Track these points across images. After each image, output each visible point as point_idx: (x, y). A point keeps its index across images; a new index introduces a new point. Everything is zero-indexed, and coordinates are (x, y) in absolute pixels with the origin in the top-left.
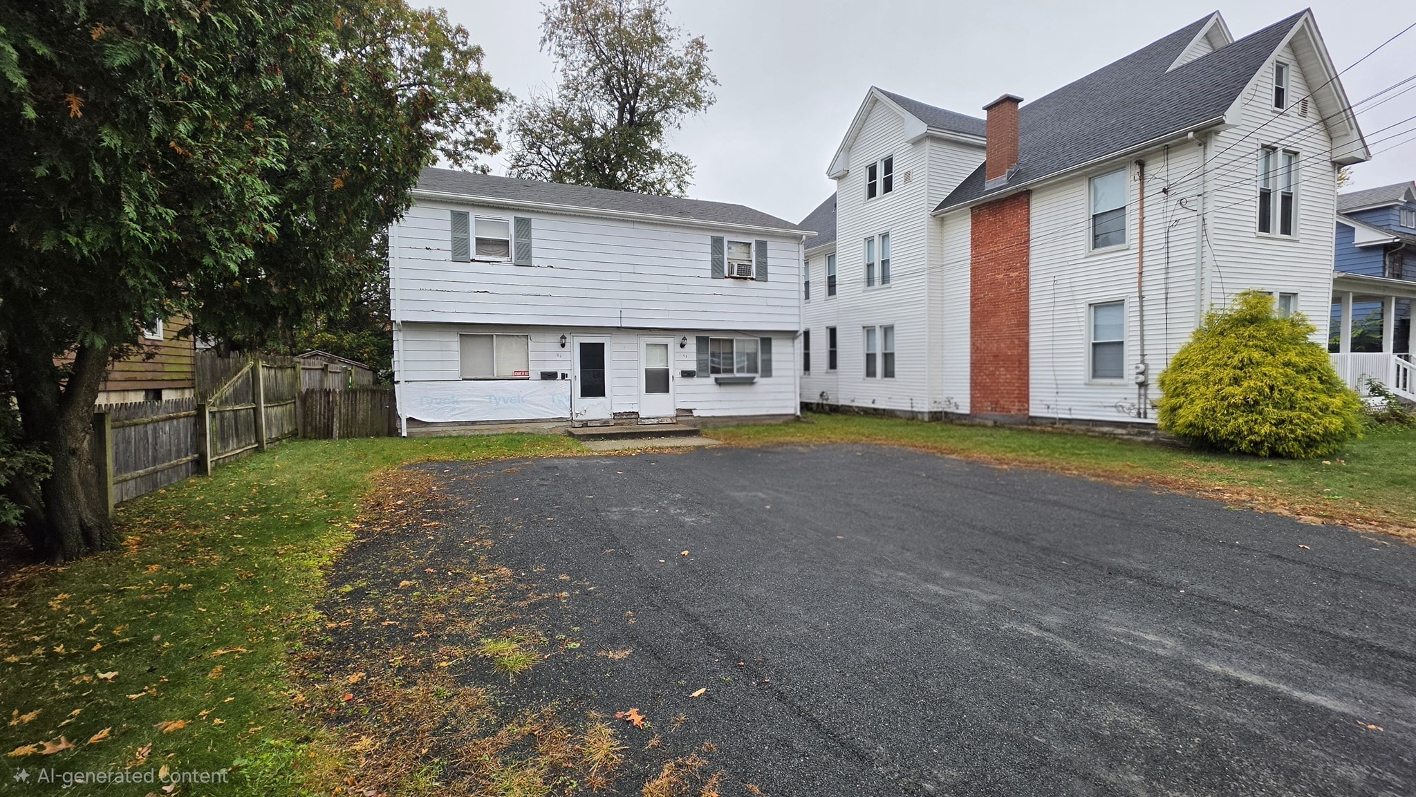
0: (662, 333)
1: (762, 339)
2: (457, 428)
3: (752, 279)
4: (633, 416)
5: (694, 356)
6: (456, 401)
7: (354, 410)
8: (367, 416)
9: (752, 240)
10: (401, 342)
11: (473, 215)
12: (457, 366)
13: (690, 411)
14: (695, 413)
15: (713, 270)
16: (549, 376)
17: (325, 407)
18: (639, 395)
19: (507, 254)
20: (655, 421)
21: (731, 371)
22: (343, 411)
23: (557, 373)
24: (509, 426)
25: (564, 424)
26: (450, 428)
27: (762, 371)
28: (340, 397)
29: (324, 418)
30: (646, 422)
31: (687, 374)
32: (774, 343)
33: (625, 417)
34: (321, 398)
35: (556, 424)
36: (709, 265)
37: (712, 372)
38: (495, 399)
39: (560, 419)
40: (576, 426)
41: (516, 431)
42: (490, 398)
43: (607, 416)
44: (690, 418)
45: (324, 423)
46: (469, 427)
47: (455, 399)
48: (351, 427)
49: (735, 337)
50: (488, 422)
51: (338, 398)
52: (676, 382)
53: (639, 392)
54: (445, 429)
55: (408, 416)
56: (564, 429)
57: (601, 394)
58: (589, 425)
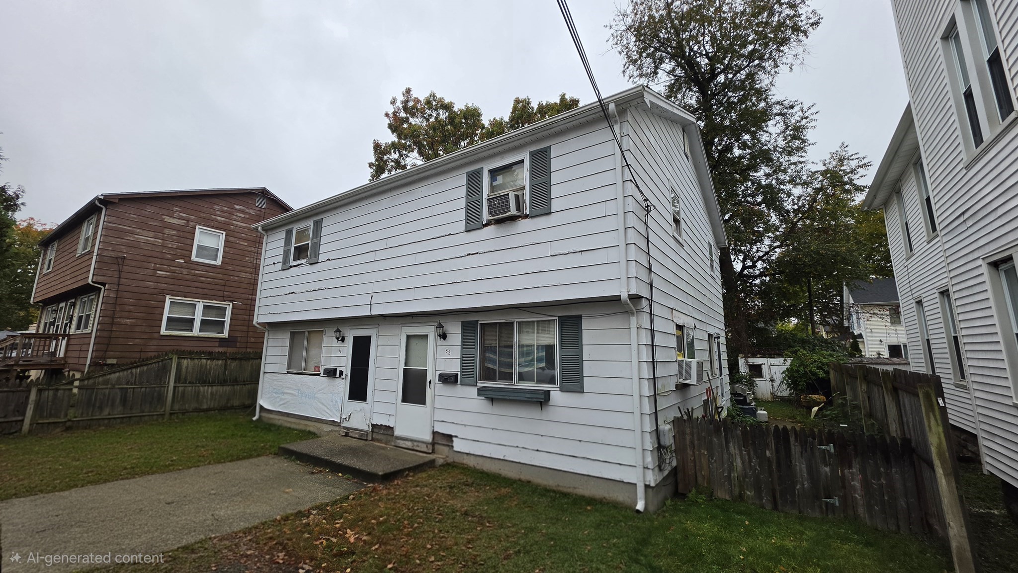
0: (425, 319)
1: (563, 321)
2: (280, 417)
3: (526, 217)
4: (390, 432)
5: (457, 352)
6: (283, 393)
9: (526, 156)
11: (295, 228)
12: (286, 360)
13: (450, 437)
14: (458, 445)
15: (468, 220)
18: (396, 404)
20: (409, 444)
21: (508, 377)
23: (336, 370)
24: (305, 422)
25: (337, 429)
27: (562, 381)
30: (402, 443)
31: (448, 379)
32: (585, 324)
33: (382, 432)
35: (332, 428)
36: (462, 214)
37: (482, 378)
38: (301, 393)
39: (333, 423)
40: (342, 433)
41: (308, 429)
42: (298, 393)
43: (366, 427)
44: (450, 450)
46: (286, 418)
47: (283, 390)
49: (516, 319)
50: (295, 416)
52: (435, 391)
53: (397, 399)
54: (275, 417)
55: (260, 402)
57: (364, 398)
58: (350, 434)
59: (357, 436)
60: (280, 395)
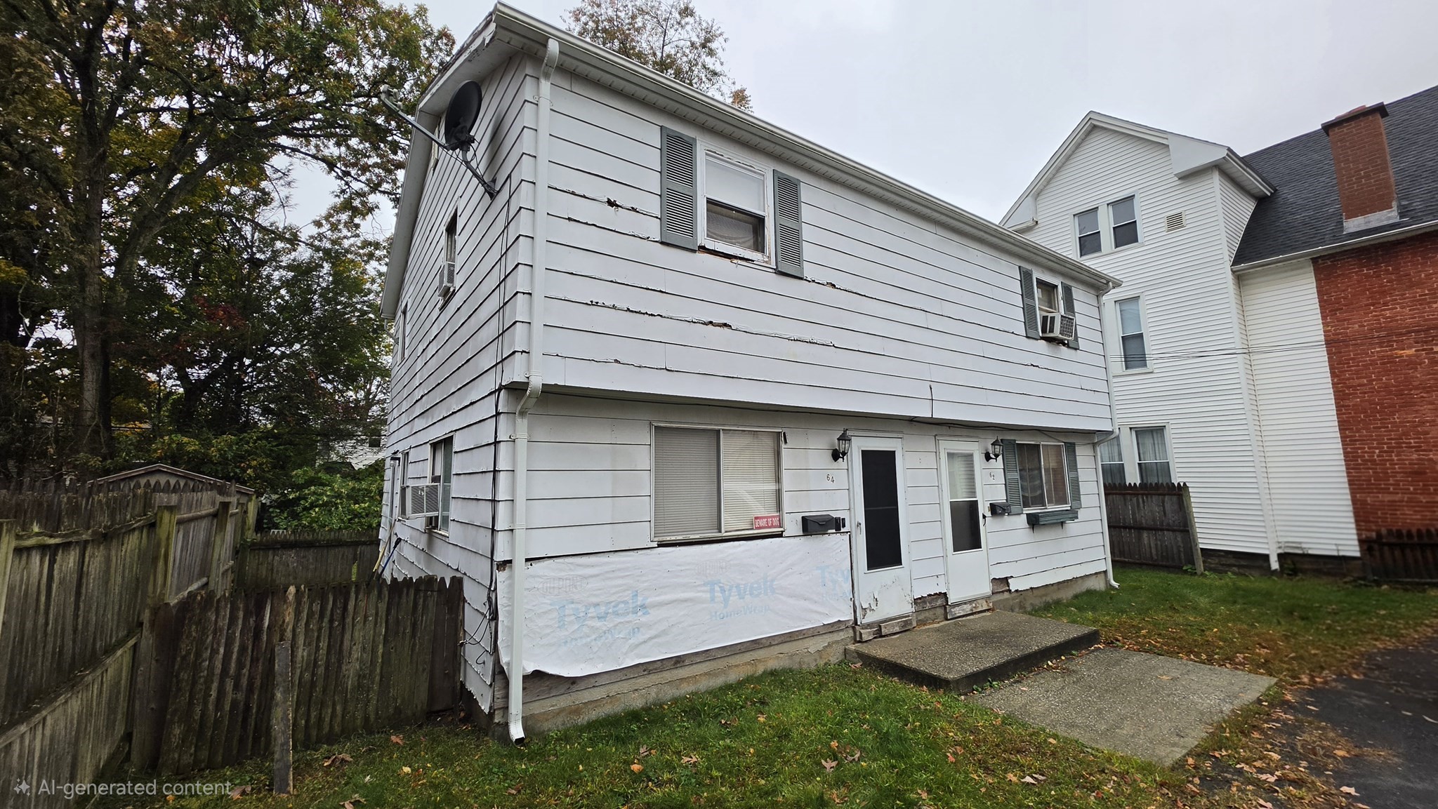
0: (965, 432)
1: (1067, 445)
2: (642, 682)
3: (1064, 345)
4: (939, 602)
5: (1001, 477)
6: (643, 607)
7: (337, 652)
8: (373, 662)
9: (1058, 282)
10: (522, 444)
11: (703, 147)
12: (645, 509)
13: (1007, 581)
14: (1014, 585)
15: (1027, 325)
16: (814, 526)
17: (243, 649)
18: (944, 557)
19: (759, 246)
20: (967, 608)
21: (1042, 501)
22: (302, 653)
23: (827, 518)
24: (748, 657)
25: (842, 635)
26: (625, 687)
27: (1071, 500)
28: (298, 613)
29: (236, 687)
30: (958, 611)
31: (997, 511)
32: (1079, 451)
33: (928, 606)
34: (233, 620)
35: (828, 639)
36: (1022, 316)
37: (1026, 505)
38: (723, 590)
39: (836, 627)
40: (865, 637)
41: (760, 670)
42: (712, 591)
43: (908, 609)
44: (1006, 595)
45: (234, 703)
46: (668, 676)
47: (640, 600)
48: (323, 704)
49: (1041, 441)
50: (707, 655)
51: (289, 617)
52: (989, 528)
53: (945, 549)
54: (614, 689)
55: (530, 670)
56: (841, 649)
57: (895, 559)
58: (884, 631)
59: (897, 629)
60: (630, 617)
